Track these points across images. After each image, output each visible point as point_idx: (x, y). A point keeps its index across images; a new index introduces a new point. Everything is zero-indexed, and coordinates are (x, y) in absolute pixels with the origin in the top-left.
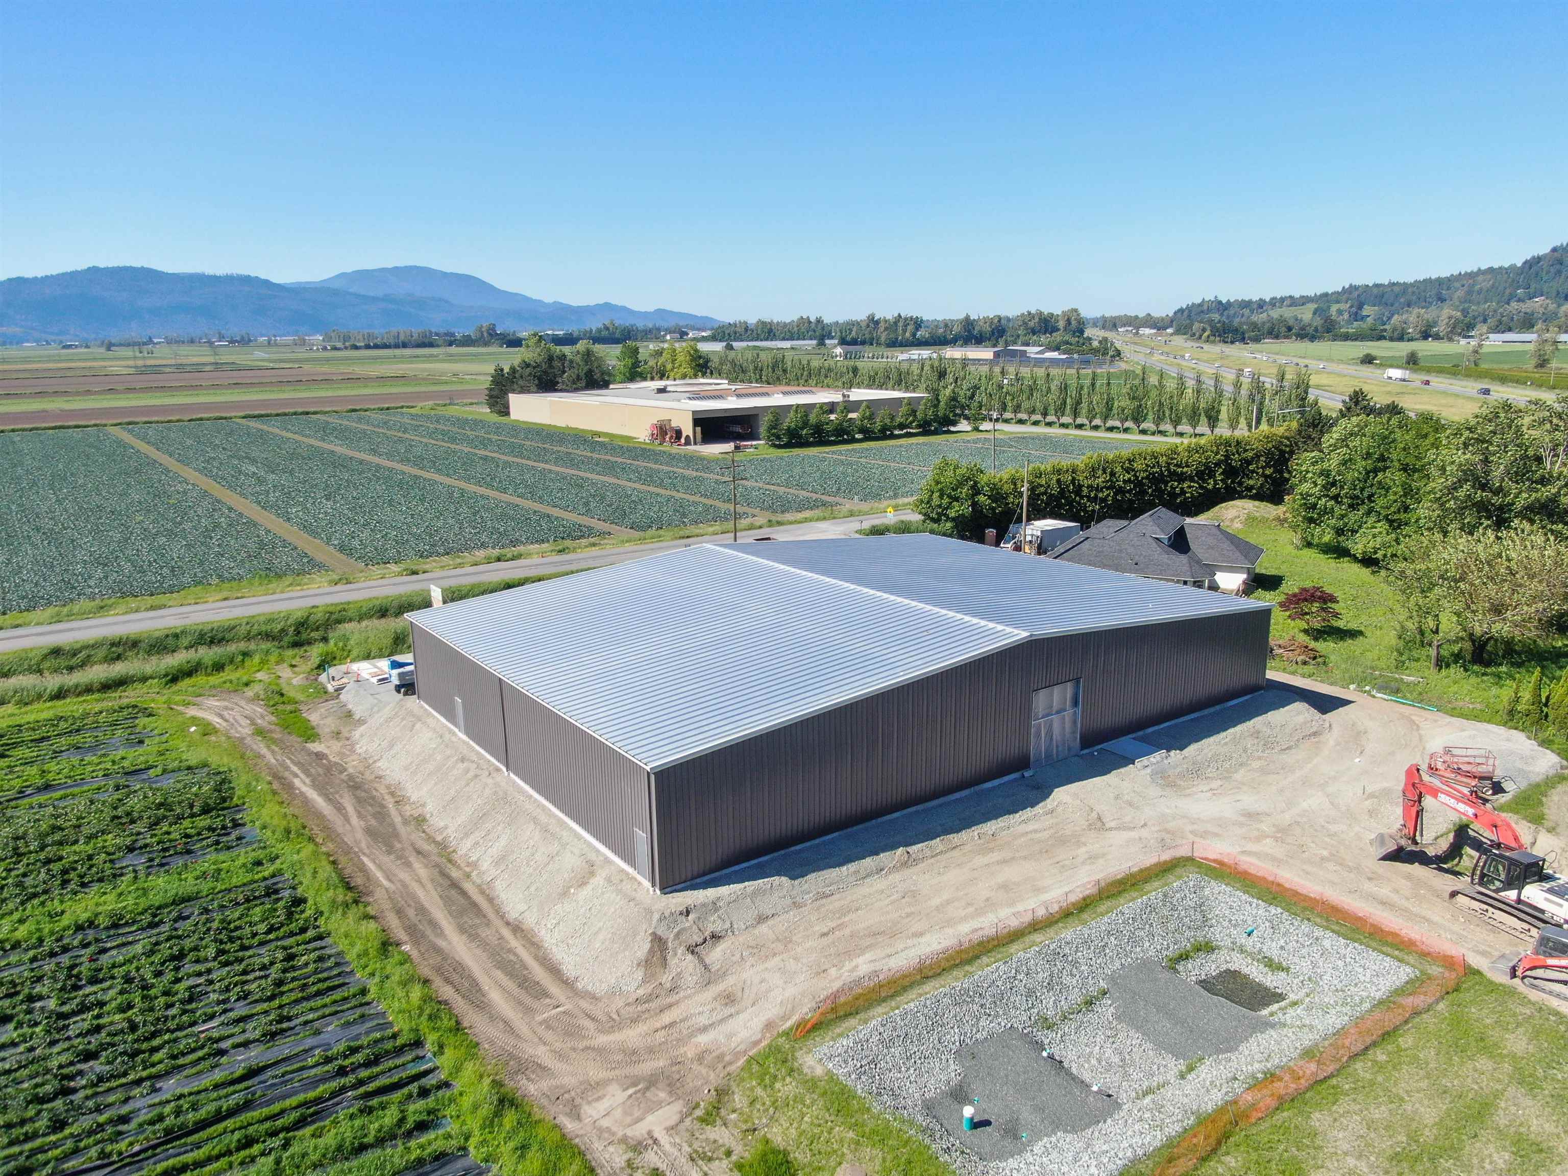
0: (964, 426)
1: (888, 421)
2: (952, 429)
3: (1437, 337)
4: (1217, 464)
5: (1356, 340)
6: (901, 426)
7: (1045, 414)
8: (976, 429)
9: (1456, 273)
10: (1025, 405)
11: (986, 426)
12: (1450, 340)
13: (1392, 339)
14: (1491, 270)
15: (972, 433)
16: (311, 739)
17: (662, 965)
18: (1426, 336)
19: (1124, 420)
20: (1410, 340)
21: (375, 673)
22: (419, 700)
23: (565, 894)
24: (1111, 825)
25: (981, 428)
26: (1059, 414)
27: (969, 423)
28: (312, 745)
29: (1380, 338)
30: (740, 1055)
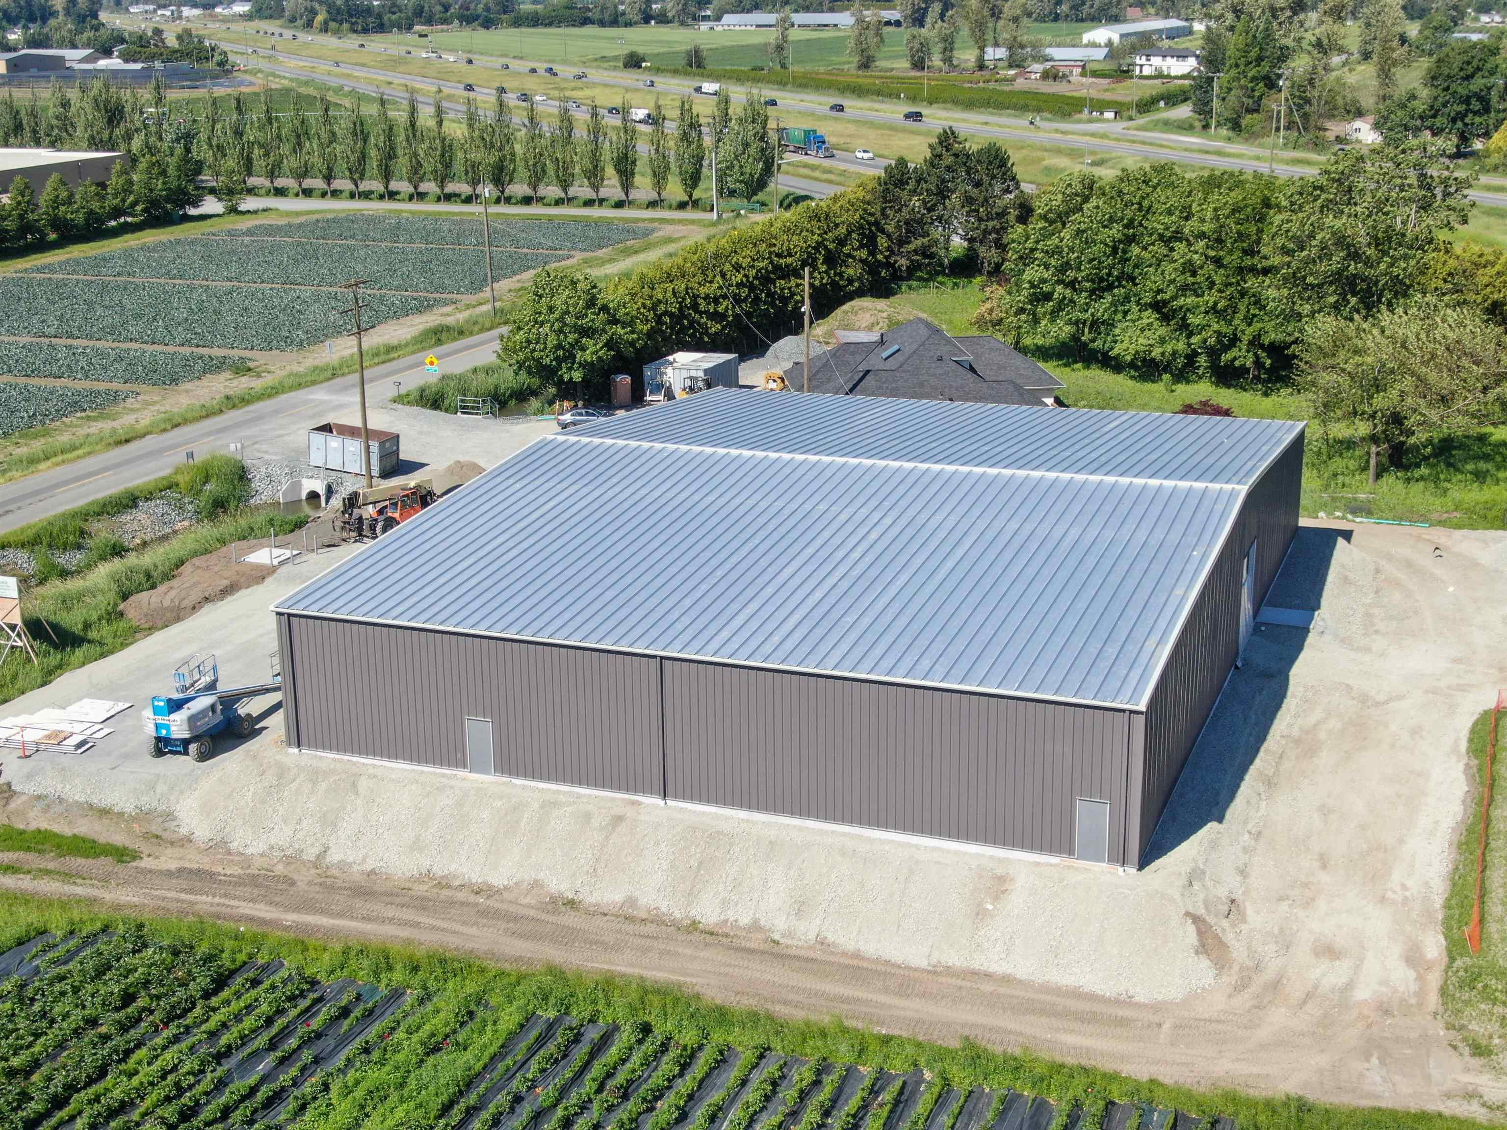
0: (211, 205)
1: (95, 205)
2: (192, 212)
3: (663, 19)
4: (816, 249)
5: (550, 24)
6: (117, 213)
7: (328, 178)
8: (233, 210)
10: (291, 162)
11: (249, 203)
12: (683, 24)
13: (602, 24)
15: (233, 217)
16: (122, 855)
17: (1222, 945)
18: (647, 19)
19: (475, 182)
20: (628, 24)
21: (49, 737)
22: (296, 750)
23: (980, 914)
24: (1381, 698)
25: (242, 207)
26: (356, 176)
27: (220, 200)
28: (146, 863)
29: (585, 21)
30: (1421, 994)
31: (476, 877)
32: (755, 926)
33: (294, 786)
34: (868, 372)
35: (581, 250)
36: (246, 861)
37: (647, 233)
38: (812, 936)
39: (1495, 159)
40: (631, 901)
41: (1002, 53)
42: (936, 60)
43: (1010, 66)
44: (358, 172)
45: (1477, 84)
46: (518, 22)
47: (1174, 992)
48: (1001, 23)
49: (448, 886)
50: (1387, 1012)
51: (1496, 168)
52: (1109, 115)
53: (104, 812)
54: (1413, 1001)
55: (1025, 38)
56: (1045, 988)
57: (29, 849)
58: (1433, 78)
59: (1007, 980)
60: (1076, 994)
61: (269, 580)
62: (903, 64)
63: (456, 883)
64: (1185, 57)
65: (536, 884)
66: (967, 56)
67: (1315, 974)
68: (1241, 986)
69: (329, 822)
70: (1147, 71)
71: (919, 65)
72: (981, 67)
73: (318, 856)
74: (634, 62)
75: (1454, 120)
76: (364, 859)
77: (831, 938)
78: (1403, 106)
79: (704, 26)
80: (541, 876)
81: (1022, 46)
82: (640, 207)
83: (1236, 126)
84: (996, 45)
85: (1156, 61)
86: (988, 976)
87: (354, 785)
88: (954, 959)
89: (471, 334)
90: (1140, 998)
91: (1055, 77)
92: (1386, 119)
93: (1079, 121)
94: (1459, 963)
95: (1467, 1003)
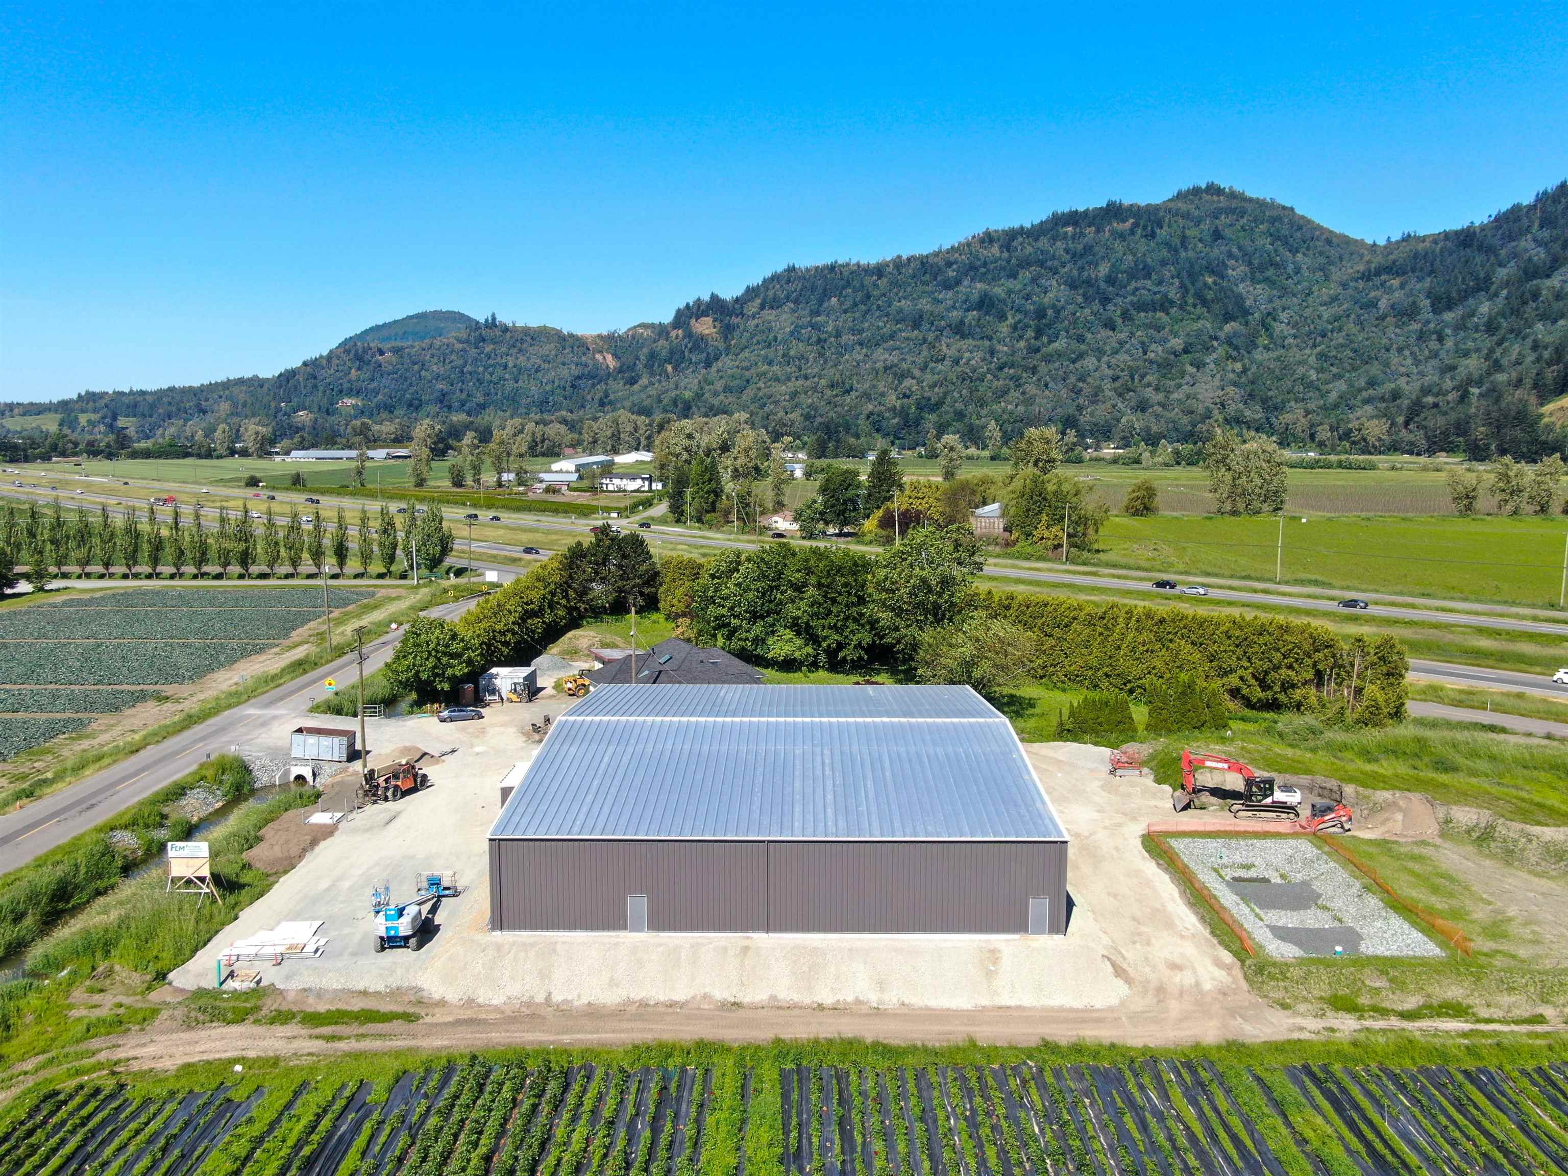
0: (23, 586)
2: (9, 591)
3: (244, 453)
4: (544, 599)
5: (159, 457)
7: (107, 565)
8: (41, 589)
9: (206, 382)
10: (76, 554)
11: (52, 584)
12: (260, 457)
13: (199, 456)
14: (241, 382)
15: (41, 595)
16: (408, 1018)
17: (1124, 971)
18: (232, 452)
19: (226, 565)
20: (220, 457)
21: (290, 948)
22: (499, 933)
23: (990, 974)
24: (1087, 834)
25: (48, 587)
26: (131, 562)
27: (31, 582)
28: (428, 1019)
29: (186, 455)
30: (1235, 981)
31: (662, 998)
32: (858, 1002)
33: (511, 955)
34: (660, 672)
35: (337, 607)
36: (496, 1009)
37: (372, 595)
38: (895, 1000)
39: (868, 538)
40: (773, 998)
41: (512, 476)
42: (469, 481)
43: (519, 485)
44: (132, 558)
45: (850, 493)
46: (135, 455)
47: (1114, 1001)
48: (512, 458)
49: (647, 1005)
50: (1225, 994)
51: (871, 542)
52: (615, 515)
53: (364, 993)
54: (1234, 986)
55: (529, 468)
56: (1044, 1009)
57: (336, 1023)
58: (823, 490)
59: (1019, 1008)
60: (1061, 1009)
61: (337, 834)
62: (446, 483)
63: (652, 1003)
64: (634, 479)
65: (705, 996)
66: (489, 478)
67: (1177, 979)
68: (1146, 992)
69: (544, 975)
70: (611, 488)
71: (458, 482)
72: (500, 484)
73: (546, 999)
74: (253, 482)
75: (838, 515)
76: (579, 996)
77: (907, 1002)
78: (810, 507)
79: (278, 459)
80: (707, 990)
81: (526, 472)
82: (349, 578)
83: (699, 520)
84: (509, 471)
85: (617, 481)
86: (1009, 1008)
87: (554, 951)
88: (984, 1001)
89: (322, 665)
90: (1098, 1006)
91: (554, 492)
92: (800, 515)
93: (596, 519)
94: (1248, 962)
95: (1263, 982)
